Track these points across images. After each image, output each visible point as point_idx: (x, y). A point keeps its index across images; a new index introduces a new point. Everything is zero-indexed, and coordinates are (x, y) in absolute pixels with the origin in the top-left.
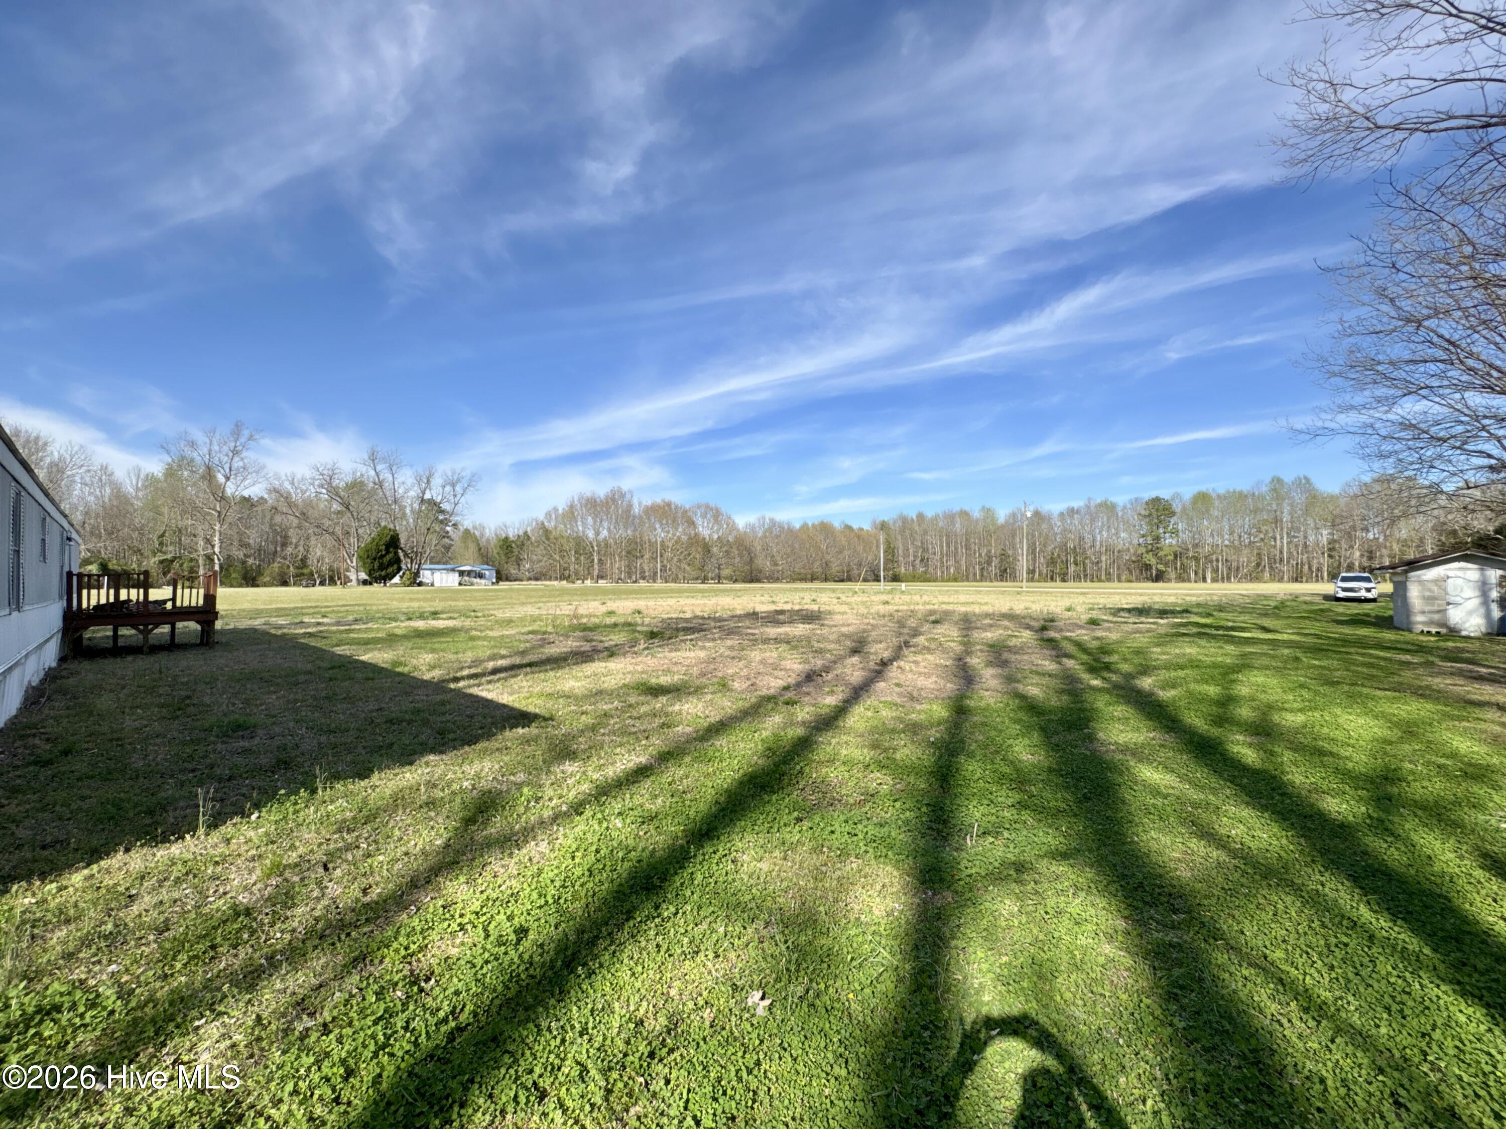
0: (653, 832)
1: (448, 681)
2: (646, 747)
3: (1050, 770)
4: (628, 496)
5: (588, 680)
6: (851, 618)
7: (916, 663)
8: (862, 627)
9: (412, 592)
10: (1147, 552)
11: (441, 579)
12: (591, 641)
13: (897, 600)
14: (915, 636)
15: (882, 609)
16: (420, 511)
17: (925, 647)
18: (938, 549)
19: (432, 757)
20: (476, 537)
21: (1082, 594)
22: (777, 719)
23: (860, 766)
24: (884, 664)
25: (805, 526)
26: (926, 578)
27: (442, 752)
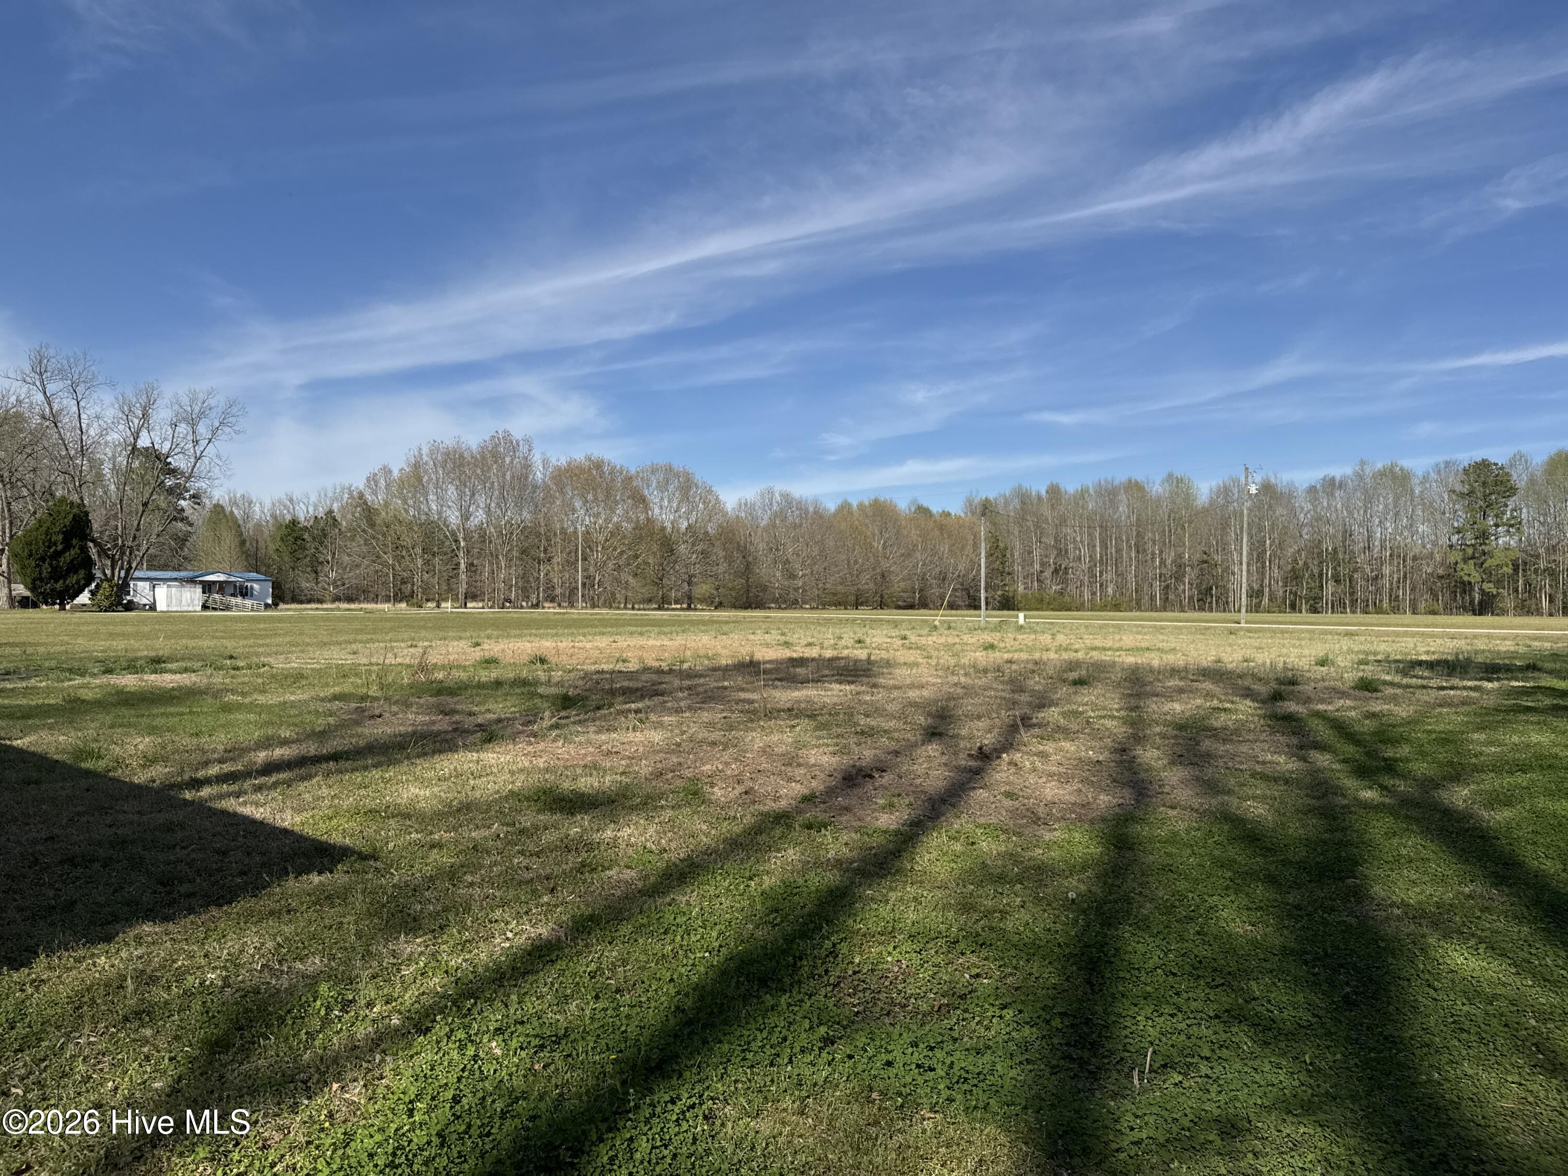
0: (560, 1064)
1: (181, 786)
2: (551, 907)
3: (1285, 952)
4: (523, 449)
5: (445, 785)
6: (925, 674)
7: (1043, 755)
8: (946, 688)
9: (113, 622)
10: (1465, 560)
11: (169, 597)
12: (454, 712)
13: (1009, 642)
14: (1041, 706)
15: (981, 657)
16: (130, 470)
17: (1059, 729)
18: (1085, 551)
19: (147, 928)
20: (235, 521)
21: (1348, 634)
22: (792, 854)
23: (940, 942)
24: (985, 756)
25: (845, 508)
26: (1062, 604)
27: (167, 919)
